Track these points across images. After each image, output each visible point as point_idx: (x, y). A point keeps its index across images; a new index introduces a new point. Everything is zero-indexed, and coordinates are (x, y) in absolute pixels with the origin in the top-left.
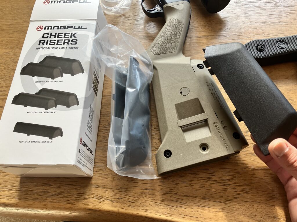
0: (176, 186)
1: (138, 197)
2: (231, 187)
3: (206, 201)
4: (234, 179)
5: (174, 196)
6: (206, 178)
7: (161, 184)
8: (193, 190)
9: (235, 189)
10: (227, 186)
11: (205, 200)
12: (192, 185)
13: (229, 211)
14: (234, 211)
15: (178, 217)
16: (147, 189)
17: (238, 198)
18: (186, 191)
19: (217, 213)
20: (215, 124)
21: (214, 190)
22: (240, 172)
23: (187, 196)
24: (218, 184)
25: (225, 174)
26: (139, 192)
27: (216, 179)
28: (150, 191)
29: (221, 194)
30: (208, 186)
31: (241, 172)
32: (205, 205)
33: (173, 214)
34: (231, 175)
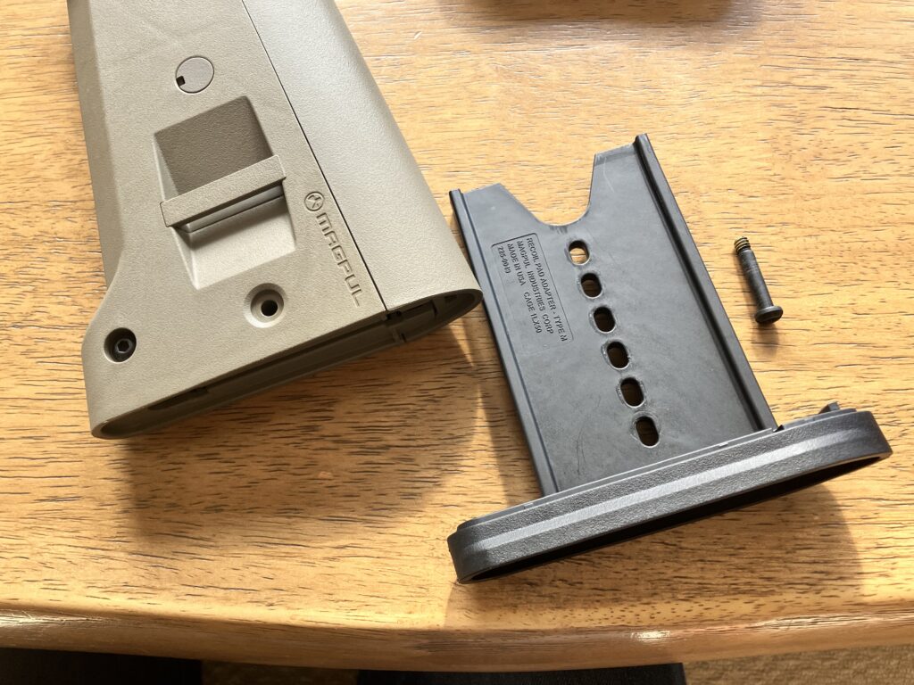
0: (175, 473)
1: (20, 533)
2: (395, 456)
3: (294, 519)
4: (409, 421)
5: (168, 516)
6: (299, 432)
7: (115, 471)
8: (244, 482)
9: (411, 460)
10: (378, 454)
11: (289, 517)
12: (238, 462)
13: (381, 550)
14: (401, 550)
15: (178, 598)
16: (55, 499)
17: (420, 494)
18: (213, 490)
19: (332, 563)
21: (328, 475)
22: (431, 393)
23: (217, 509)
24: (345, 449)
25: (374, 407)
26: (24, 514)
27: (339, 431)
28: (69, 504)
29: (353, 488)
30: (306, 462)
31: (437, 393)
32: (289, 536)
33: (158, 586)
34: (397, 410)
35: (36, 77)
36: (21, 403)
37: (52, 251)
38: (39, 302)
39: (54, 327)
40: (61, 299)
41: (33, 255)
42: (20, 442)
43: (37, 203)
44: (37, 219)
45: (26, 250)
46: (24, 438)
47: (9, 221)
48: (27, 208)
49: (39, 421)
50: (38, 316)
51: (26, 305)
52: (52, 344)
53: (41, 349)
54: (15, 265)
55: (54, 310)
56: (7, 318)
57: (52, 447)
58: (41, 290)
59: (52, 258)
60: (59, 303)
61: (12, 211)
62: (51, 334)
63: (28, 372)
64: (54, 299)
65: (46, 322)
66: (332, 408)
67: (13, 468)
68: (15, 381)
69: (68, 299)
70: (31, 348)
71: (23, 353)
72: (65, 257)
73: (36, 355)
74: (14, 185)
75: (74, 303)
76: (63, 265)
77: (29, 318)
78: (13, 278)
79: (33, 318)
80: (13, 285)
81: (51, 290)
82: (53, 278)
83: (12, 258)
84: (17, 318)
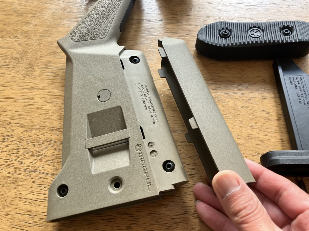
6: (125, 228)
20: (138, 147)
22: (175, 220)
25: (153, 223)
31: (178, 221)
34: (162, 225)
35: (54, 84)
36: (29, 201)
37: (49, 145)
38: (42, 164)
39: (45, 174)
40: (49, 163)
41: (43, 146)
42: (26, 216)
43: (47, 127)
44: (46, 133)
45: (41, 144)
46: (28, 215)
47: (37, 133)
48: (44, 129)
49: (34, 209)
50: (40, 168)
51: (38, 164)
52: (43, 180)
53: (40, 181)
54: (37, 149)
55: (46, 167)
56: (30, 168)
57: (36, 220)
58: (43, 159)
59: (49, 148)
60: (48, 165)
61: (39, 129)
62: (44, 176)
63: (34, 189)
64: (47, 163)
65: (43, 171)
66: (138, 220)
67: (22, 226)
68: (28, 192)
69: (52, 164)
70: (36, 180)
71: (33, 182)
72: (53, 148)
73: (37, 183)
74: (41, 120)
75: (53, 166)
76: (52, 151)
77: (37, 169)
78: (35, 153)
79: (39, 169)
80: (35, 156)
81: (46, 160)
82: (48, 155)
83: (36, 146)
84: (33, 168)
